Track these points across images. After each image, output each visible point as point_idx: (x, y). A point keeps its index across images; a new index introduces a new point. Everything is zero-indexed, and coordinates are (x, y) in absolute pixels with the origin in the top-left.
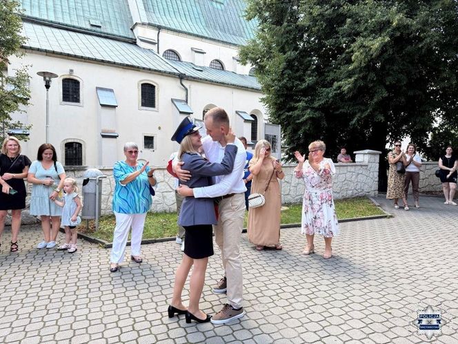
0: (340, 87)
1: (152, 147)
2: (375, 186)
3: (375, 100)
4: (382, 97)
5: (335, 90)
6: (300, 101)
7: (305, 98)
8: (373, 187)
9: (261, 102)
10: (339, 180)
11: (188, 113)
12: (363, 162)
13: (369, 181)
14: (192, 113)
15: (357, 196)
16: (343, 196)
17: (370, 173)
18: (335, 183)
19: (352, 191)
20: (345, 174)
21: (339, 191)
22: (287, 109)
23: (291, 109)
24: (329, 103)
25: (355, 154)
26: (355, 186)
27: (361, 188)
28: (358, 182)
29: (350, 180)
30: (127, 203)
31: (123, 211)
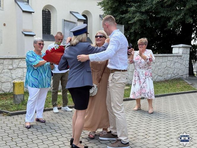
2: (187, 71)
3: (187, 7)
4: (192, 5)
6: (131, 6)
7: (135, 4)
8: (185, 72)
9: (98, 5)
10: (162, 67)
11: (30, 13)
12: (178, 53)
13: (182, 67)
14: (34, 12)
15: (174, 78)
16: (165, 79)
17: (183, 61)
18: (159, 69)
19: (170, 75)
20: (166, 63)
21: (162, 75)
22: (120, 12)
23: (123, 12)
24: (153, 8)
25: (173, 48)
26: (173, 71)
27: (177, 73)
28: (175, 68)
29: (170, 67)
30: (38, 81)
31: (35, 86)
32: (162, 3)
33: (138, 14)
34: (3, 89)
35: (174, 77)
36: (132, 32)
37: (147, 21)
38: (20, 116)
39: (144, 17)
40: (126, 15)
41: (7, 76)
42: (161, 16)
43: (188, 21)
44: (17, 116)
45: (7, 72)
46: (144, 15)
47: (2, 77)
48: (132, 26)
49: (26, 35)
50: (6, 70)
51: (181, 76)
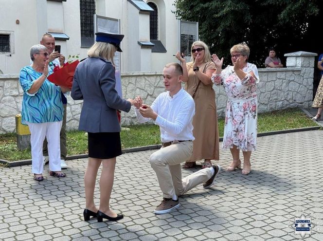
2: (309, 95)
8: (307, 97)
10: (267, 89)
11: (59, 1)
12: (296, 66)
13: (302, 89)
14: (65, 1)
15: (288, 108)
16: (271, 108)
17: (303, 79)
18: (262, 93)
19: (281, 102)
20: (273, 82)
21: (266, 103)
25: (286, 57)
26: (286, 96)
27: (292, 98)
28: (288, 90)
29: (280, 89)
30: (39, 111)
31: (36, 121)
33: (229, 2)
34: (3, 127)
35: (288, 106)
37: (245, 14)
38: (24, 167)
39: (240, 6)
40: (211, 4)
41: (10, 107)
42: (269, 3)
43: (311, 11)
44: (20, 167)
45: (10, 101)
46: (241, 3)
47: (2, 109)
48: (221, 21)
50: (8, 97)
51: (300, 103)
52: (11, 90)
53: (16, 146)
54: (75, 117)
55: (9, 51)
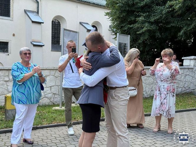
0: (171, 6)
1: (7, 51)
5: (167, 8)
6: (139, 16)
7: (144, 14)
9: (106, 15)
11: (40, 23)
12: (190, 66)
13: (194, 80)
14: (43, 23)
15: (185, 93)
17: (195, 74)
19: (181, 89)
22: (128, 22)
23: (132, 22)
24: (162, 18)
25: (183, 60)
26: (184, 85)
27: (188, 86)
28: (185, 81)
29: (180, 80)
30: (25, 95)
31: (22, 102)
32: (172, 12)
33: (147, 24)
35: (185, 91)
36: (140, 42)
37: (156, 32)
39: (153, 27)
40: (134, 25)
41: (3, 88)
42: (172, 26)
45: (3, 84)
46: (153, 25)
48: (141, 36)
49: (34, 45)
50: (2, 82)
51: (193, 90)
52: (4, 77)
53: (4, 116)
54: (46, 96)
55: (8, 52)
